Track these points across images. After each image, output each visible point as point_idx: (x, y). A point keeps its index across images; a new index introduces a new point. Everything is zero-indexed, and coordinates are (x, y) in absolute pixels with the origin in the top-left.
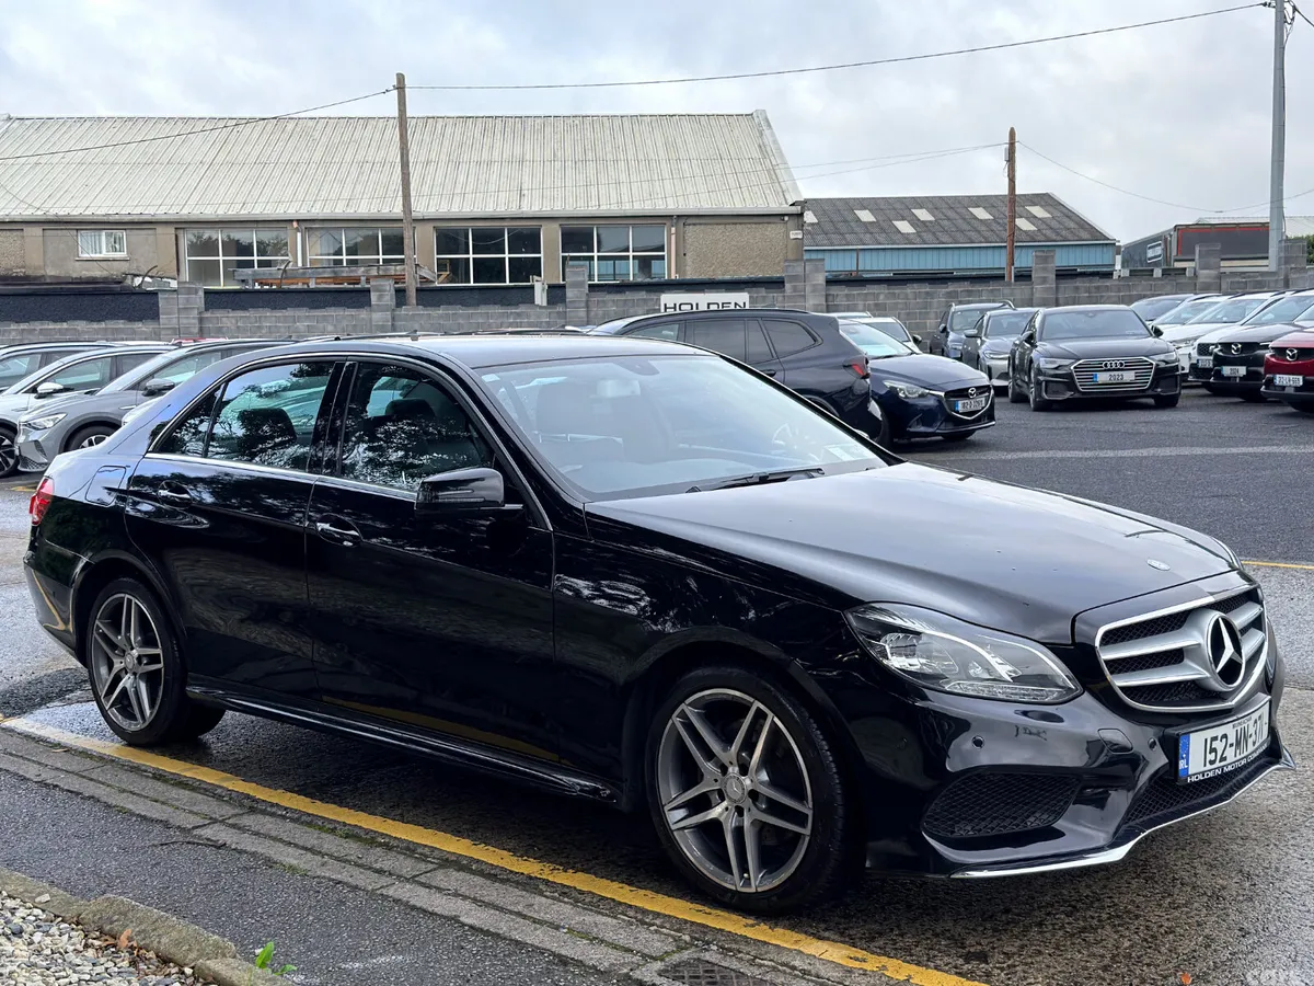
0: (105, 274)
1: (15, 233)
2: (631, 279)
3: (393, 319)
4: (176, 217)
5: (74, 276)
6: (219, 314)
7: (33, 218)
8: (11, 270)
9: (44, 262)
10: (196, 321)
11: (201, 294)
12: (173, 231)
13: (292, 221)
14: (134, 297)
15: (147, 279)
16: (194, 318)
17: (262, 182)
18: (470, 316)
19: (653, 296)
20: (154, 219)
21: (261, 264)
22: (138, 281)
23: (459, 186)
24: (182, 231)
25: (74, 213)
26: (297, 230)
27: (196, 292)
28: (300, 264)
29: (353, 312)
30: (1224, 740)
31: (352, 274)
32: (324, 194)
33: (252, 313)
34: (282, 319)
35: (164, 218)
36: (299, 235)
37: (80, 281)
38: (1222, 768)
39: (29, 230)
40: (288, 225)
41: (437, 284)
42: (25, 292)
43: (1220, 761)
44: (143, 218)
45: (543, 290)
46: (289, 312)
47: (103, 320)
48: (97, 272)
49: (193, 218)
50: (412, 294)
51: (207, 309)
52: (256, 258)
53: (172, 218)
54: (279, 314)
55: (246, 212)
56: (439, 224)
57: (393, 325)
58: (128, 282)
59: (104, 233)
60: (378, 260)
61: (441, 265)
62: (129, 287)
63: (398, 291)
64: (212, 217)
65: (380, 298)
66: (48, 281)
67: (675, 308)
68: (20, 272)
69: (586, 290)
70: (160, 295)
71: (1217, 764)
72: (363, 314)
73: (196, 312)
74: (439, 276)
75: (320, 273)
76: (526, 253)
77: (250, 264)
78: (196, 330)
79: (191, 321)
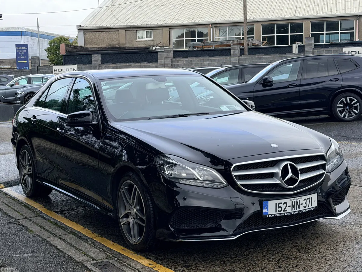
0: (145, 46)
1: (116, 32)
2: (339, 41)
3: (239, 60)
4: (170, 25)
5: (136, 46)
6: (178, 59)
7: (122, 27)
8: (115, 45)
9: (126, 42)
10: (170, 62)
11: (172, 52)
12: (168, 29)
13: (209, 24)
14: (153, 54)
15: (158, 47)
16: (169, 61)
17: (200, 10)
18: (267, 58)
19: (340, 49)
20: (162, 25)
21: (198, 40)
22: (154, 48)
23: (272, 8)
24: (171, 30)
25: (144, 24)
26: (211, 27)
27: (170, 52)
28: (212, 40)
29: (224, 58)
30: (285, 204)
31: (227, 43)
32: (222, 14)
33: (189, 59)
34: (199, 61)
35: (165, 25)
36: (212, 29)
37: (137, 48)
38: (284, 214)
39: (121, 31)
40: (208, 26)
41: (262, 46)
42: (117, 53)
43: (283, 211)
44: (158, 25)
45: (296, 47)
46: (202, 58)
47: (140, 62)
48: (143, 45)
49: (175, 24)
50: (246, 50)
51: (174, 58)
52: (196, 38)
53: (168, 25)
54: (198, 59)
55: (193, 22)
56: (263, 23)
57: (238, 62)
58: (151, 48)
59: (145, 31)
60: (240, 37)
61: (264, 39)
62: (151, 50)
63: (241, 49)
64: (182, 24)
65: (234, 52)
66: (127, 49)
67: (349, 53)
68: (117, 46)
69: (313, 47)
70: (158, 53)
71: (282, 212)
72: (228, 58)
73: (170, 59)
74: (263, 43)
75: (216, 43)
76: (297, 33)
77: (194, 41)
78: (170, 65)
79: (168, 62)
